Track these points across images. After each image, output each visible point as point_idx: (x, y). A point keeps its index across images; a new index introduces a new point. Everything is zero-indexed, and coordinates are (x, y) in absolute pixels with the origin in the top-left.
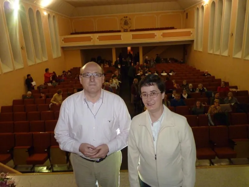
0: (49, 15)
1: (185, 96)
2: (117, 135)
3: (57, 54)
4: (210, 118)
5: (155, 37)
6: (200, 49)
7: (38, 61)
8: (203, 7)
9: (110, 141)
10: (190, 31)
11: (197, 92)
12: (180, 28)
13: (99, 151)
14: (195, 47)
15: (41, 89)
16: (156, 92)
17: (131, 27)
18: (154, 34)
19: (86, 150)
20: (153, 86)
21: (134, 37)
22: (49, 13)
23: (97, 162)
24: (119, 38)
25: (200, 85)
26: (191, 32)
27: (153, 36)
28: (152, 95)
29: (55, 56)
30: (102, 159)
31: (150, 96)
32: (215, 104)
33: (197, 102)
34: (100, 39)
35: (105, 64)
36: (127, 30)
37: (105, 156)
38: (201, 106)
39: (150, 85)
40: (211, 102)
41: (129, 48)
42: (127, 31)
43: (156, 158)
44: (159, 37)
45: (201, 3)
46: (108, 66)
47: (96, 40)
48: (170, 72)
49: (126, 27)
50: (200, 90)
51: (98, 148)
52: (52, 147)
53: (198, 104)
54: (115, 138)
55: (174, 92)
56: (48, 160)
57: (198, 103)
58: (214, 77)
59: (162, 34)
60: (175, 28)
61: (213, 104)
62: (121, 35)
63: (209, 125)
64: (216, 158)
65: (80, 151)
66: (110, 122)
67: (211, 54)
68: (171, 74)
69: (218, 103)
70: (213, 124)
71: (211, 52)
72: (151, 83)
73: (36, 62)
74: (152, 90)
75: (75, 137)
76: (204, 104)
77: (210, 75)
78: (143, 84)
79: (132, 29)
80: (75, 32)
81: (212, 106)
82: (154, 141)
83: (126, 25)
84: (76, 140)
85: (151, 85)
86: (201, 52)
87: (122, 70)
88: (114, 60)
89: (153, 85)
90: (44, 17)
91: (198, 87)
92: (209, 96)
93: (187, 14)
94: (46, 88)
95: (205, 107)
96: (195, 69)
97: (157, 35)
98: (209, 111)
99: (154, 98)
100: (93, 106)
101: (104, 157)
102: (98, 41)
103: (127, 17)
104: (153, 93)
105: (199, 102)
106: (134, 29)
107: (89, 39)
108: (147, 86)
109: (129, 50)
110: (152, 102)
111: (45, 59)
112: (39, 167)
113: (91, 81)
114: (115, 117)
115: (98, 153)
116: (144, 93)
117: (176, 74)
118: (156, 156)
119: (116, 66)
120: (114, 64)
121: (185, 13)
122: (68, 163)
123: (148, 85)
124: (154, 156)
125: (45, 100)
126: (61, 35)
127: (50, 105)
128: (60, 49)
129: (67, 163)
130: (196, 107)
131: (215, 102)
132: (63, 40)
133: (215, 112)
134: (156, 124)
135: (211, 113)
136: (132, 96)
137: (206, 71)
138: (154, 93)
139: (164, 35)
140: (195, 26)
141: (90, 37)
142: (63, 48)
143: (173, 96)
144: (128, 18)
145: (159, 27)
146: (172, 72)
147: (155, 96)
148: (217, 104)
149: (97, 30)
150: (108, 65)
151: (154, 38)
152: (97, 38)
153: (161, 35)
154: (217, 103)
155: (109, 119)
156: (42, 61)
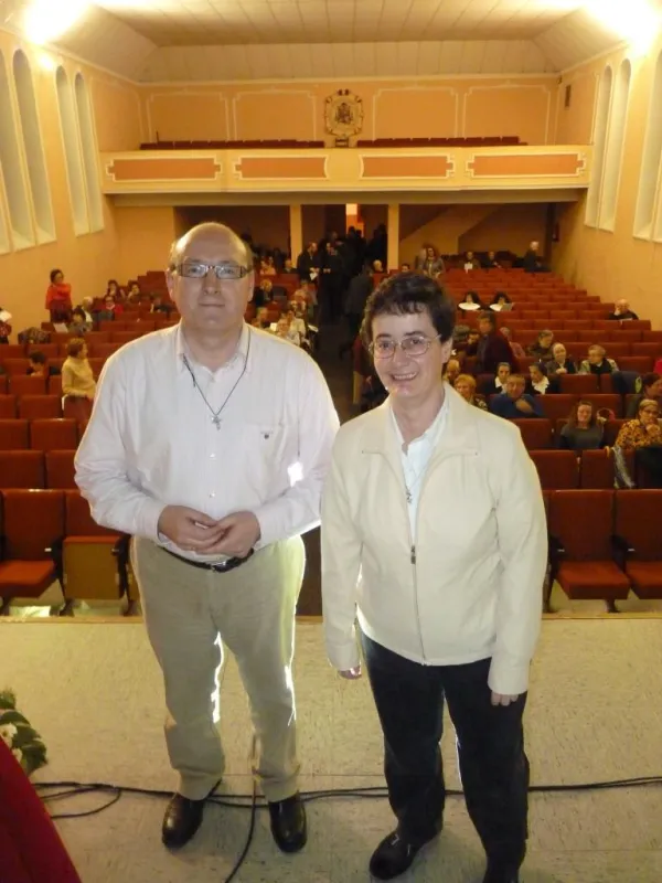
0: (61, 74)
1: (542, 386)
2: (289, 488)
3: (90, 219)
4: (620, 462)
5: (448, 171)
6: (607, 224)
7: (21, 243)
8: (627, 66)
9: (265, 503)
10: (576, 156)
11: (584, 373)
12: (539, 142)
13: (226, 532)
14: (588, 215)
15: (32, 341)
16: (425, 336)
17: (360, 129)
18: (445, 158)
19: (184, 527)
20: (416, 316)
21: (372, 168)
22: (61, 62)
23: (219, 569)
24: (316, 168)
25: (595, 352)
26: (579, 159)
27: (441, 167)
28: (410, 347)
29: (81, 227)
30: (234, 562)
31: (404, 349)
32: (643, 414)
33: (581, 408)
34: (248, 168)
35: (263, 264)
36: (347, 140)
37: (248, 550)
38: (592, 422)
39: (406, 310)
40: (627, 410)
41: (352, 209)
42: (347, 147)
43: (413, 560)
44: (460, 173)
45: (623, 49)
46: (272, 271)
47: (231, 175)
48: (496, 302)
49: (341, 130)
50: (593, 367)
51: (225, 525)
52: (68, 539)
53: (585, 414)
54: (283, 494)
55: (501, 368)
56: (57, 583)
57: (583, 411)
58: (647, 324)
59: (473, 161)
60: (522, 140)
61: (635, 415)
62: (323, 159)
63: (616, 485)
64: (632, 594)
65: (160, 530)
66: (267, 437)
67: (644, 241)
68: (496, 308)
69: (655, 413)
70: (629, 483)
71: (645, 234)
72: (411, 305)
73: (11, 245)
74: (411, 331)
75: (144, 484)
76: (604, 414)
77: (634, 316)
78: (381, 306)
79: (363, 137)
80: (156, 142)
81: (633, 423)
82: (410, 502)
83: (344, 122)
84: (148, 493)
85: (411, 313)
86: (610, 233)
87: (322, 285)
88: (297, 249)
89: (416, 311)
90: (42, 77)
91: (586, 356)
92: (622, 386)
93: (568, 89)
94: (48, 340)
95: (606, 424)
96: (585, 293)
97: (454, 166)
98: (618, 440)
99: (416, 356)
100: (212, 380)
101: (242, 555)
102: (241, 178)
103: (347, 92)
104: (413, 339)
105: (589, 407)
106: (374, 139)
107: (208, 169)
108: (395, 313)
109: (351, 216)
110: (407, 371)
111: (45, 237)
112: (23, 605)
113: (207, 292)
114: (285, 421)
115: (222, 538)
116: (383, 339)
117: (513, 309)
118: (413, 550)
119: (302, 272)
120: (294, 265)
121: (562, 88)
122: (125, 596)
123: (398, 310)
124: (409, 551)
125: (48, 380)
126: (105, 149)
127: (63, 399)
128: (100, 203)
129: (121, 595)
130: (577, 422)
131: (643, 408)
132: (111, 170)
133: (642, 443)
134: (416, 447)
135: (626, 447)
136: (357, 377)
137: (623, 301)
138: (416, 342)
139: (480, 166)
140: (595, 136)
141: (212, 160)
142: (112, 199)
143: (498, 383)
144: (351, 97)
145: (464, 135)
146: (502, 300)
147: (418, 351)
148: (651, 415)
149: (236, 139)
150: (275, 265)
151: (444, 174)
152: (238, 168)
153: (471, 166)
154: (649, 412)
155: (266, 429)
156: (36, 242)
